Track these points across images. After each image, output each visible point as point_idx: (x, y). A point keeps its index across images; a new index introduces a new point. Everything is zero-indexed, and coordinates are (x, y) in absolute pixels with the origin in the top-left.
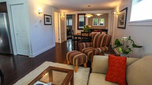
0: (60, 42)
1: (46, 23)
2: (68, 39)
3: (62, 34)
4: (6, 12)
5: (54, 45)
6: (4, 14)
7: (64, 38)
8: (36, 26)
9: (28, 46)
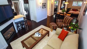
0: (50, 16)
1: (43, 7)
2: (54, 14)
3: (51, 12)
4: (28, 3)
5: (46, 17)
6: (28, 4)
7: (52, 14)
8: (39, 10)
9: (36, 18)
